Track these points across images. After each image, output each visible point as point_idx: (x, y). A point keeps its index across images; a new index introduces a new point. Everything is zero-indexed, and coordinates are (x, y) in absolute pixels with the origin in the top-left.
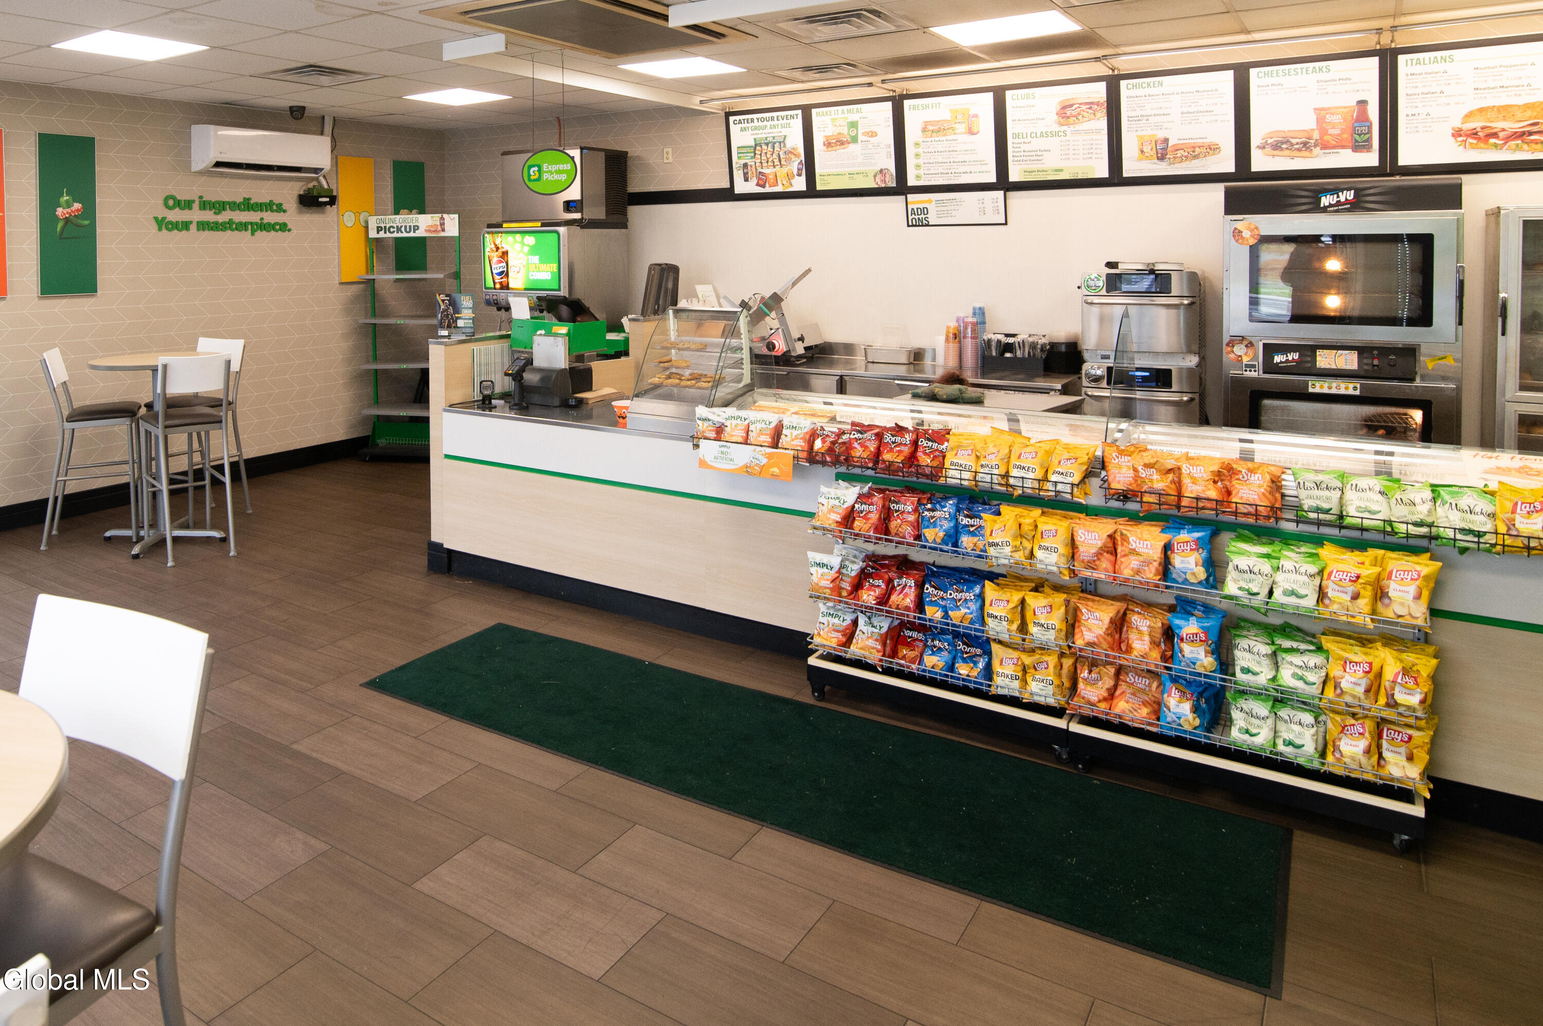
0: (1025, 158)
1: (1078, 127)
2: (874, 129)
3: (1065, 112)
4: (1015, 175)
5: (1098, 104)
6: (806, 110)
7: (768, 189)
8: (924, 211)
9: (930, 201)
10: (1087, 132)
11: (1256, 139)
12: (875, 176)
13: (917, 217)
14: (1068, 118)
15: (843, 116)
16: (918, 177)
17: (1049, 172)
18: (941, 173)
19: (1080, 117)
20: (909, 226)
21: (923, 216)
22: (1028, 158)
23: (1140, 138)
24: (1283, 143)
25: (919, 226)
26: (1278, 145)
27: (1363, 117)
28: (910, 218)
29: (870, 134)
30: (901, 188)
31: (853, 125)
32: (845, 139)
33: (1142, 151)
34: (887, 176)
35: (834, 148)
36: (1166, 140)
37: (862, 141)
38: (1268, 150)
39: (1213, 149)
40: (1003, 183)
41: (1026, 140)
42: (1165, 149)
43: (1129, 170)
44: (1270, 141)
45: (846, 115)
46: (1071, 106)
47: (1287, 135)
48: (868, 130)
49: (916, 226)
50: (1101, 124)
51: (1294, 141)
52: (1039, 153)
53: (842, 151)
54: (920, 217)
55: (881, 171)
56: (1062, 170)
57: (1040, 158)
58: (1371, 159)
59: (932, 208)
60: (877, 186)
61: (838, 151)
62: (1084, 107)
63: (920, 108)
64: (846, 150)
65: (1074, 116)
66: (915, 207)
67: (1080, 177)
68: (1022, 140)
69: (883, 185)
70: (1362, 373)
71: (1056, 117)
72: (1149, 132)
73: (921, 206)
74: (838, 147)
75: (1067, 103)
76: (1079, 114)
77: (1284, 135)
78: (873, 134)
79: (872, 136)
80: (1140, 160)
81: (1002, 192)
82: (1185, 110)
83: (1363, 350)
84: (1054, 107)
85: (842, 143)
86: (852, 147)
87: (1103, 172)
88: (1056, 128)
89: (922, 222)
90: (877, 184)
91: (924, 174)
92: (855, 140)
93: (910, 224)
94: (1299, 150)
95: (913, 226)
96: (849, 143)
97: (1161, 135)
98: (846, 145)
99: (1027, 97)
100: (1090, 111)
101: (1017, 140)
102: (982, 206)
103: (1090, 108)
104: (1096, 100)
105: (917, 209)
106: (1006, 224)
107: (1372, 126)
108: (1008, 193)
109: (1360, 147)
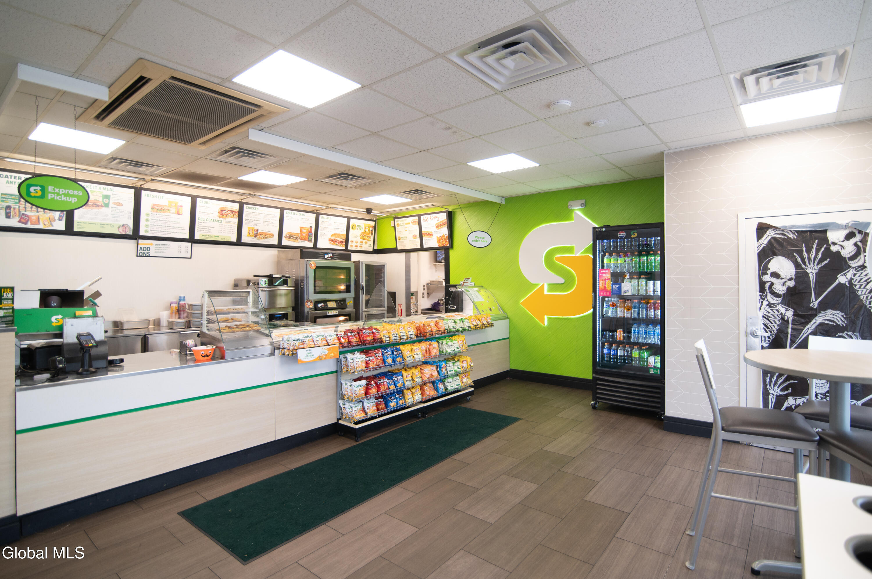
0: (203, 229)
1: (227, 220)
2: (121, 202)
3: (222, 212)
4: (197, 237)
5: (235, 212)
7: (29, 226)
8: (148, 249)
9: (152, 244)
10: (230, 222)
11: (284, 235)
12: (119, 227)
13: (143, 252)
14: (223, 215)
15: (100, 190)
16: (147, 231)
17: (213, 237)
18: (160, 231)
19: (228, 216)
20: (137, 256)
21: (147, 251)
22: (205, 230)
23: (249, 228)
24: (291, 237)
25: (144, 256)
26: (290, 237)
27: (311, 232)
28: (139, 252)
29: (118, 204)
30: (135, 236)
31: (107, 197)
32: (100, 204)
33: (249, 233)
34: (127, 228)
35: (91, 208)
36: (258, 230)
37: (112, 207)
38: (287, 238)
39: (272, 235)
40: (192, 239)
41: (204, 222)
42: (257, 233)
43: (244, 240)
44: (288, 235)
45: (102, 190)
46: (225, 210)
47: (293, 234)
48: (117, 202)
49: (142, 256)
50: (236, 220)
51: (294, 236)
52: (209, 228)
53: (97, 210)
54: (145, 252)
55: (123, 225)
56: (218, 237)
57: (210, 230)
58: (311, 245)
59: (153, 248)
60: (119, 233)
61: (93, 210)
62: (230, 212)
63: (152, 196)
64: (100, 210)
65: (225, 215)
66: (143, 246)
67: (225, 240)
68: (202, 221)
69: (124, 233)
70: (338, 307)
71: (218, 214)
72: (252, 226)
73: (146, 246)
74: (94, 208)
75: (223, 209)
76: (228, 214)
77: (291, 234)
78: (120, 205)
79: (119, 206)
80: (248, 236)
81: (191, 243)
82: (265, 220)
83: (335, 301)
84: (218, 210)
85: (97, 206)
86: (104, 209)
87: (234, 240)
88: (218, 219)
89: (146, 255)
90: (120, 232)
91: (150, 230)
92: (107, 205)
93: (138, 255)
94: (295, 239)
95: (140, 256)
96: (102, 207)
97: (256, 228)
98: (100, 208)
99: (207, 203)
100: (232, 214)
101: (200, 221)
102: (180, 249)
103: (232, 213)
104: (234, 210)
105: (144, 247)
106: (191, 258)
107: (312, 235)
108: (194, 245)
109: (309, 241)
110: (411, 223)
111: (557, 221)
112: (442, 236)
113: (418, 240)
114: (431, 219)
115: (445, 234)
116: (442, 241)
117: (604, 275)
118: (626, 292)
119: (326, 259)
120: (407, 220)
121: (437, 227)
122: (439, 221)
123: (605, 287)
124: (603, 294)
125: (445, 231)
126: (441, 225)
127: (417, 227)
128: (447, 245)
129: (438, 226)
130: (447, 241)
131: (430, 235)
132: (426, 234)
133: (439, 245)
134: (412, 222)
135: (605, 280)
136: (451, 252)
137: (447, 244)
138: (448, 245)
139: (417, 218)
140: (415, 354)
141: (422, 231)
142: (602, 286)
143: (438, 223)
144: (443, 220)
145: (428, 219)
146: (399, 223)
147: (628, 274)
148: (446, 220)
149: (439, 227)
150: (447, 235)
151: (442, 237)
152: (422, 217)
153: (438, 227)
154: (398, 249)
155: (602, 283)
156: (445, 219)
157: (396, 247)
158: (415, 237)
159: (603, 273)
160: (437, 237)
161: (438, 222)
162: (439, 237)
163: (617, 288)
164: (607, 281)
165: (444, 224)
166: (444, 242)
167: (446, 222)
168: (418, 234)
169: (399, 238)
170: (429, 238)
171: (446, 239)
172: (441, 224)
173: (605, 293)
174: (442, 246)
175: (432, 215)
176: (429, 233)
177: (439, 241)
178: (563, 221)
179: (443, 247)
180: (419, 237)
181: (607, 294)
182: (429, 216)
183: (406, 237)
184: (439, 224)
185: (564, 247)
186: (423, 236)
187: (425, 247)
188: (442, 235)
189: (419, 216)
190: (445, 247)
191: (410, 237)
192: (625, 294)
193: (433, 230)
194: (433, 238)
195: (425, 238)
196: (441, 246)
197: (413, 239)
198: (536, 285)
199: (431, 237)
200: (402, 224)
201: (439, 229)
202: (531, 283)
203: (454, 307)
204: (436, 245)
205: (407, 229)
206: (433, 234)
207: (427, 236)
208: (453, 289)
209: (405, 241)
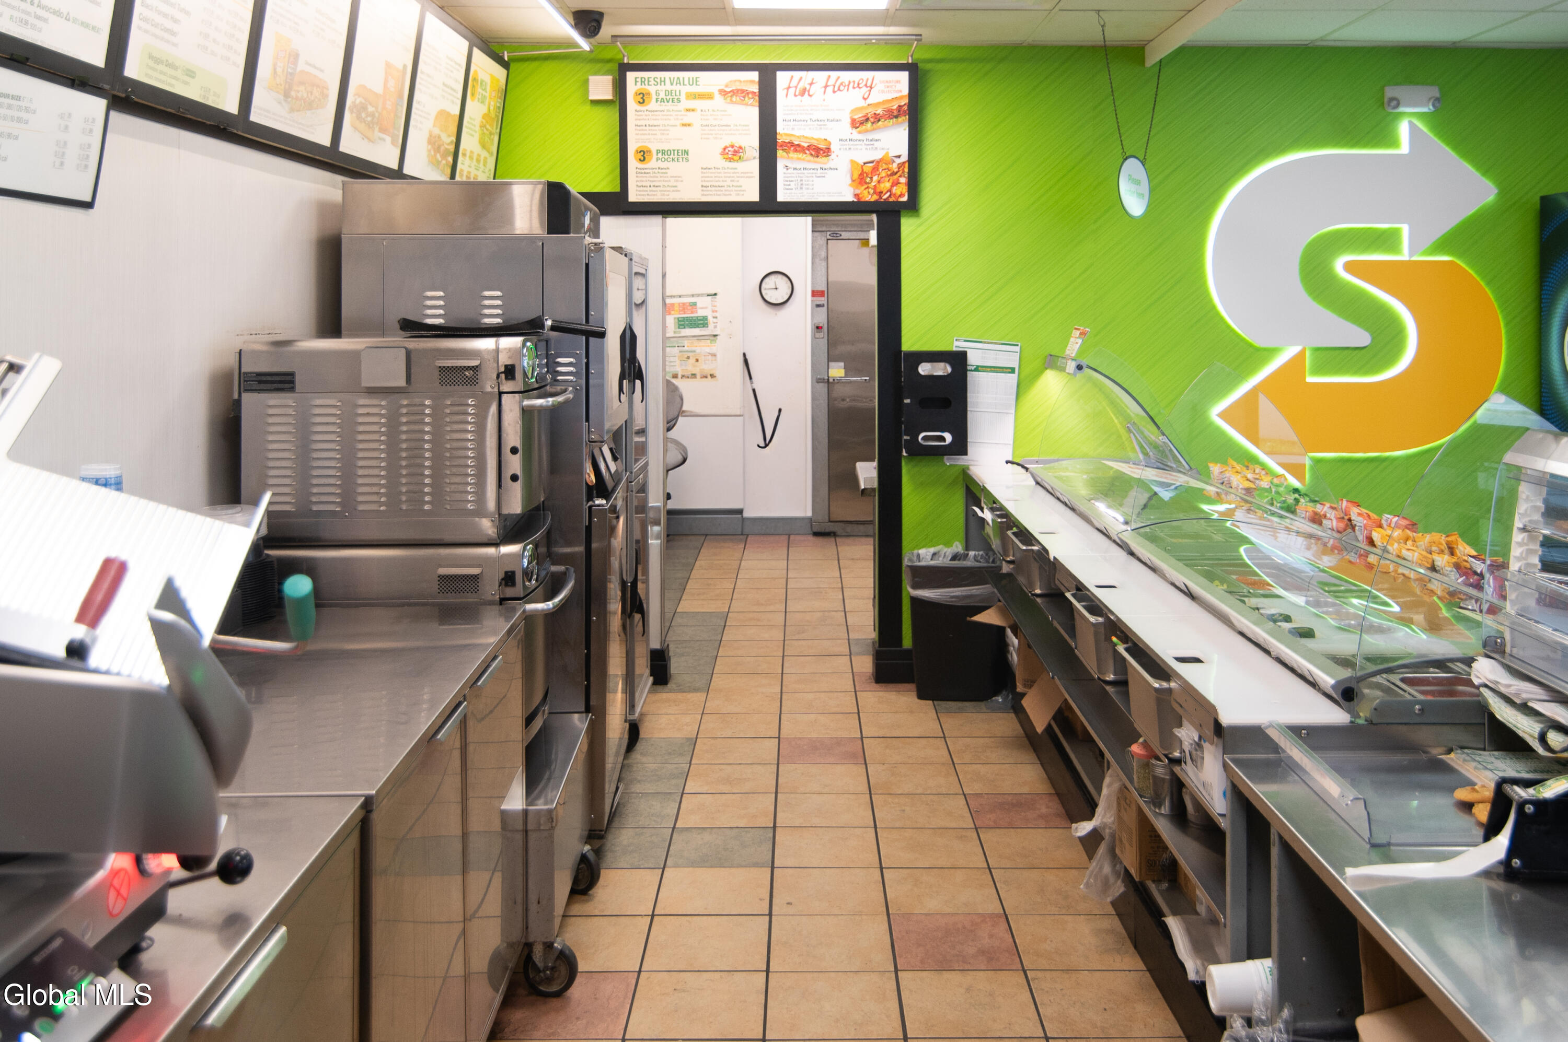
110: (718, 97)
111: (1344, 146)
112: (878, 162)
113: (753, 167)
114: (829, 89)
115: (892, 153)
116: (875, 178)
120: (696, 82)
121: (856, 124)
122: (869, 101)
125: (895, 141)
126: (877, 118)
127: (751, 114)
128: (901, 195)
129: (863, 121)
130: (903, 180)
131: (820, 151)
132: (798, 148)
133: (856, 195)
134: (722, 93)
136: (908, 225)
137: (901, 192)
138: (905, 199)
139: (753, 76)
141: (775, 133)
143: (863, 108)
144: (889, 96)
145: (816, 89)
146: (651, 88)
148: (906, 101)
149: (869, 125)
150: (905, 157)
151: (876, 165)
152: (783, 77)
153: (862, 123)
154: (633, 197)
156: (901, 98)
157: (618, 189)
158: (734, 153)
160: (853, 162)
161: (862, 103)
162: (861, 161)
165: (892, 115)
166: (886, 185)
167: (906, 108)
168: (751, 141)
169: (644, 155)
170: (810, 166)
171: (894, 174)
172: (879, 111)
174: (875, 198)
175: (835, 74)
176: (815, 143)
177: (861, 178)
178: (1365, 145)
179: (876, 202)
180: (757, 154)
182: (819, 75)
183: (686, 152)
184: (871, 111)
185: (1369, 229)
186: (780, 153)
187: (782, 196)
188: (877, 156)
189: (767, 72)
190: (886, 202)
191: (708, 153)
193: (837, 133)
194: (831, 164)
195: (785, 165)
196: (868, 196)
197: (722, 163)
198: (1266, 354)
199: (822, 160)
200: (662, 95)
201: (867, 131)
202: (1250, 345)
203: (943, 439)
204: (847, 196)
205: (688, 119)
206: (833, 148)
207: (800, 155)
208: (942, 369)
209: (675, 168)
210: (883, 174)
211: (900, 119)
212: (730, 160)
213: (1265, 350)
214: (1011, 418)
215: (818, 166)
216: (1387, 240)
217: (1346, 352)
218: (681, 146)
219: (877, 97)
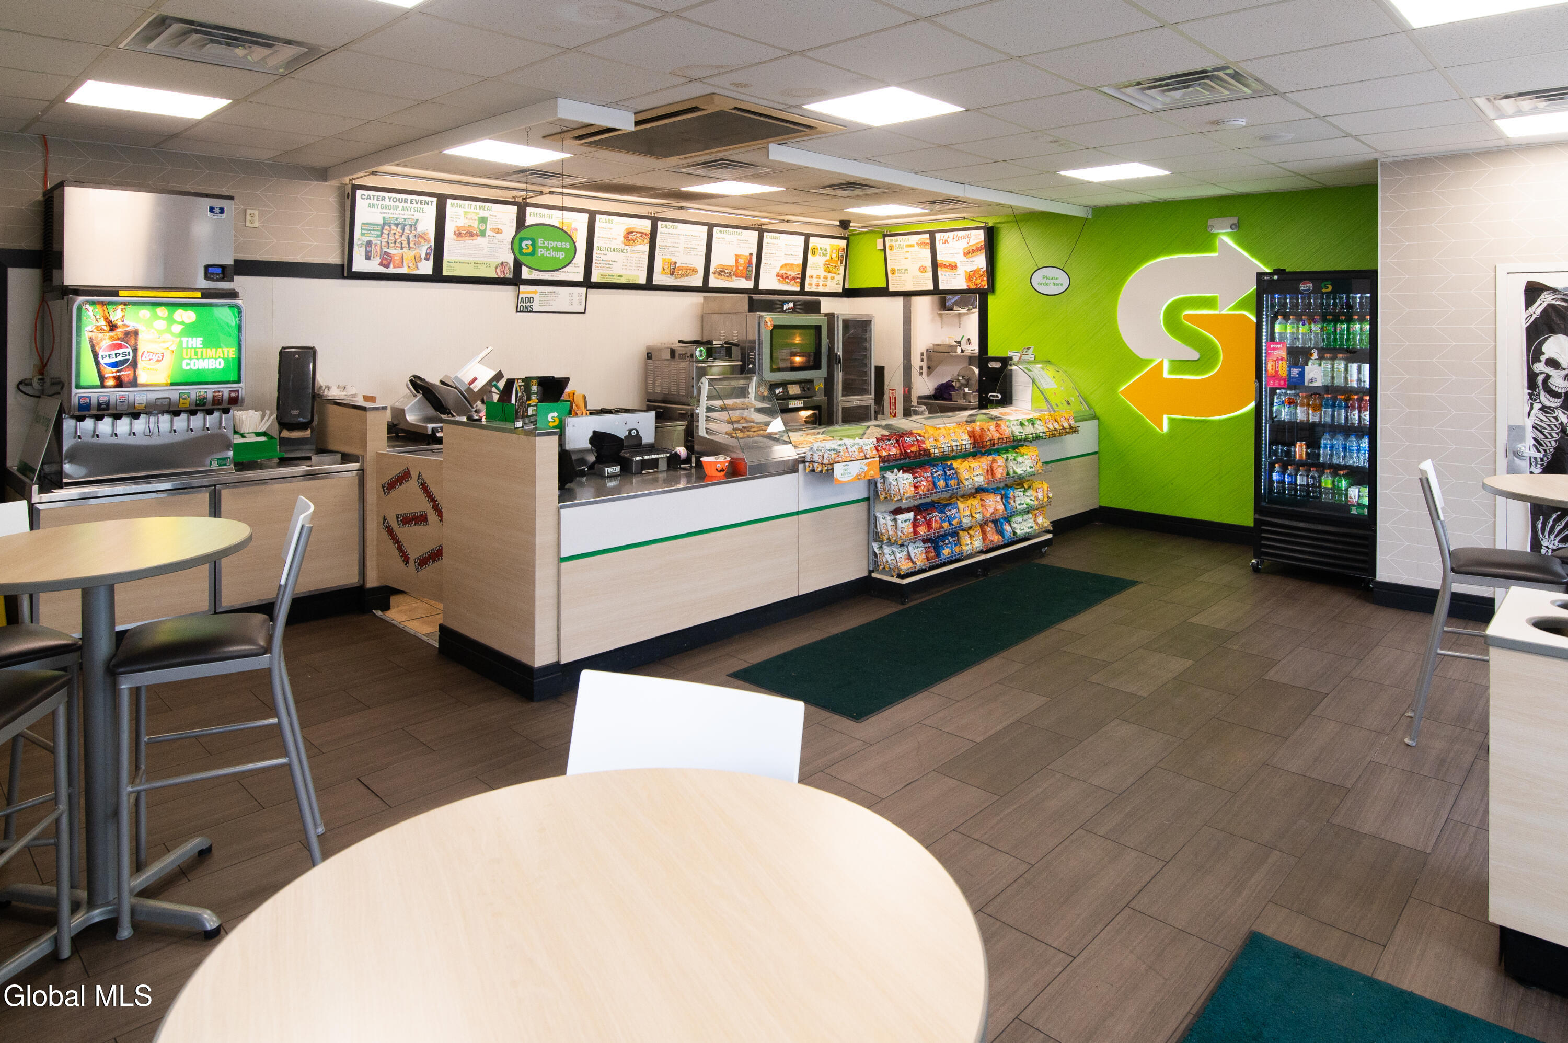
0: (602, 265)
1: (635, 248)
2: (500, 227)
3: (629, 236)
4: (595, 278)
5: (646, 234)
6: (442, 200)
7: (391, 270)
8: (531, 300)
9: (535, 292)
10: (639, 252)
11: (712, 269)
12: (497, 267)
13: (524, 305)
14: (630, 240)
15: (475, 211)
16: (530, 272)
17: (615, 277)
19: (636, 241)
20: (517, 312)
21: (529, 304)
22: (604, 266)
23: (664, 260)
24: (722, 272)
25: (525, 312)
26: (721, 273)
27: (750, 263)
28: (519, 305)
29: (497, 230)
30: (516, 280)
31: (483, 220)
32: (475, 232)
33: (664, 269)
34: (506, 268)
35: (463, 238)
36: (675, 263)
37: (489, 236)
38: (716, 275)
39: (695, 271)
40: (587, 283)
41: (605, 253)
42: (674, 269)
43: (658, 279)
44: (718, 270)
45: (478, 211)
46: (632, 233)
47: (725, 267)
48: (495, 227)
49: (522, 312)
50: (646, 248)
51: (726, 271)
52: (611, 263)
53: (471, 241)
54: (527, 304)
55: (502, 264)
56: (622, 276)
57: (611, 266)
58: (750, 285)
59: (537, 298)
60: (497, 276)
61: (467, 241)
62: (639, 235)
63: (538, 216)
64: (475, 242)
65: (633, 240)
66: (524, 296)
67: (631, 282)
68: (602, 252)
69: (502, 276)
70: (803, 396)
71: (623, 239)
72: (669, 257)
73: (529, 296)
74: (467, 238)
75: (630, 231)
76: (635, 239)
77: (722, 267)
78: (499, 231)
79: (498, 233)
80: (662, 274)
81: (585, 289)
82: (686, 246)
83: (798, 382)
84: (622, 233)
85: (472, 235)
86: (480, 240)
87: (643, 280)
88: (622, 246)
89: (528, 309)
90: (497, 274)
92: (483, 233)
93: (519, 310)
94: (727, 276)
95: (520, 312)
96: (477, 236)
97: (674, 259)
98: (475, 237)
99: (608, 222)
100: (642, 238)
101: (599, 252)
102: (571, 298)
103: (642, 236)
104: (645, 231)
105: (526, 298)
106: (584, 313)
107: (752, 268)
108: (589, 290)
109: (748, 278)
110: (916, 246)
111: (1187, 252)
113: (930, 275)
114: (955, 240)
115: (980, 267)
116: (974, 278)
117: (1275, 352)
118: (1312, 380)
119: (784, 311)
120: (908, 240)
121: (966, 254)
122: (970, 244)
123: (1277, 372)
124: (1274, 384)
125: (980, 261)
126: (973, 251)
127: (927, 252)
129: (968, 253)
130: (985, 279)
131: (953, 267)
132: (945, 266)
133: (968, 286)
134: (918, 244)
135: (1277, 360)
136: (991, 300)
137: (985, 285)
138: (986, 287)
139: (927, 236)
140: (974, 476)
141: (937, 260)
142: (1272, 369)
143: (967, 247)
144: (976, 241)
145: (950, 240)
146: (894, 244)
147: (1316, 352)
148: (983, 243)
149: (971, 254)
150: (985, 269)
151: (975, 272)
152: (938, 236)
154: (891, 289)
155: (1272, 366)
156: (981, 242)
157: (885, 286)
158: (923, 269)
159: (1274, 349)
160: (966, 271)
161: (967, 245)
162: (968, 271)
163: (1297, 374)
164: (1280, 362)
165: (979, 250)
166: (979, 281)
167: (985, 246)
168: (929, 264)
169: (893, 271)
170: (950, 273)
171: (981, 276)
172: (974, 248)
173: (1277, 382)
174: (975, 287)
175: (956, 233)
176: (951, 263)
177: (969, 279)
179: (976, 289)
180: (931, 269)
181: (1280, 384)
182: (951, 234)
183: (907, 270)
184: (971, 248)
185: (1200, 297)
186: (939, 268)
187: (941, 287)
188: (974, 268)
189: (932, 234)
190: (979, 289)
191: (914, 269)
192: (1310, 385)
193: (959, 259)
194: (958, 273)
195: (941, 273)
196: (972, 286)
197: (919, 273)
198: (1148, 361)
199: (954, 271)
200: (897, 246)
201: (970, 257)
202: (1139, 358)
203: (997, 397)
204: (964, 286)
205: (907, 255)
206: (958, 265)
207: (946, 269)
208: (997, 365)
209: (904, 276)
210: (977, 276)
211: (982, 251)
212: (922, 272)
213: (1146, 360)
214: (1031, 388)
215: (953, 274)
216: (1208, 303)
217: (1190, 362)
218: (905, 267)
219: (972, 242)
